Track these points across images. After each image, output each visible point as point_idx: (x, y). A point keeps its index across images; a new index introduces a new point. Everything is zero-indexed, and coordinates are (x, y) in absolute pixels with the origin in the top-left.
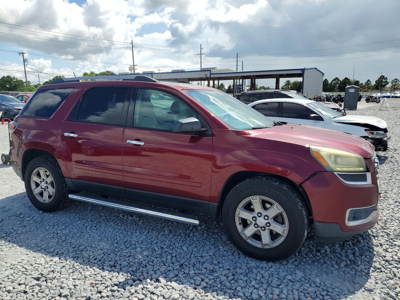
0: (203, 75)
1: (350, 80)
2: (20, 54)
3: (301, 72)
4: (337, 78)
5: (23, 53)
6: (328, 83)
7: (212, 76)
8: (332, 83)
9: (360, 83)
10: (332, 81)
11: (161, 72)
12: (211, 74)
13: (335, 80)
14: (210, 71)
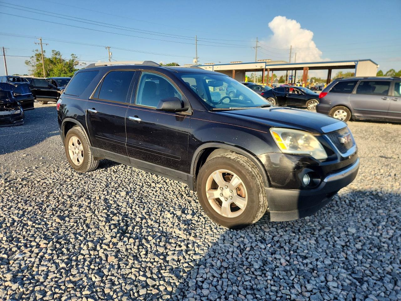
0: (258, 66)
3: (354, 64)
4: (392, 69)
5: (109, 48)
6: (382, 74)
8: (386, 74)
10: (388, 72)
11: (221, 64)
12: (266, 66)
13: (390, 71)
14: (266, 62)
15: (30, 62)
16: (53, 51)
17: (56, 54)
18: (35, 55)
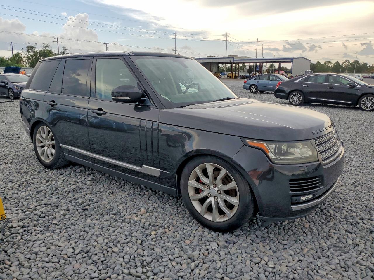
0: (228, 60)
1: (360, 62)
2: (104, 44)
4: (347, 60)
5: (106, 44)
6: (339, 65)
7: (235, 61)
8: (342, 64)
9: (368, 65)
10: (343, 63)
11: (200, 58)
12: (234, 60)
13: (346, 62)
14: (234, 58)
15: (21, 53)
16: (44, 44)
17: (46, 47)
18: (27, 47)
